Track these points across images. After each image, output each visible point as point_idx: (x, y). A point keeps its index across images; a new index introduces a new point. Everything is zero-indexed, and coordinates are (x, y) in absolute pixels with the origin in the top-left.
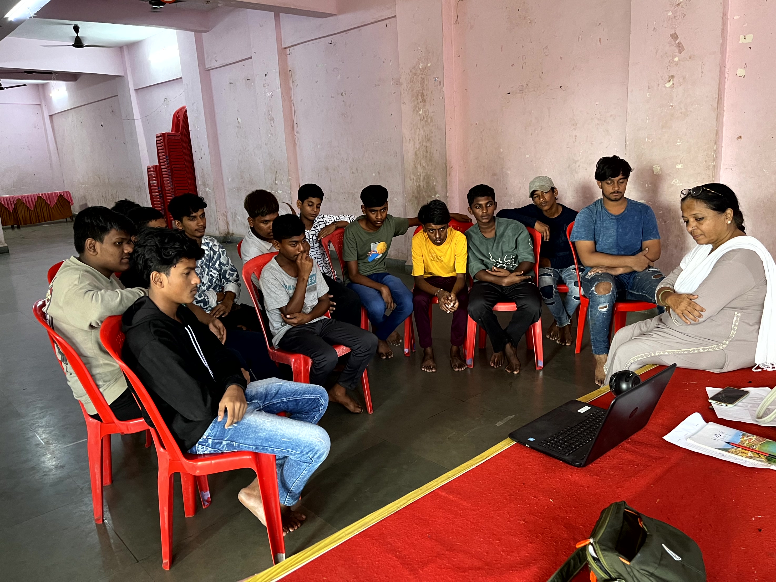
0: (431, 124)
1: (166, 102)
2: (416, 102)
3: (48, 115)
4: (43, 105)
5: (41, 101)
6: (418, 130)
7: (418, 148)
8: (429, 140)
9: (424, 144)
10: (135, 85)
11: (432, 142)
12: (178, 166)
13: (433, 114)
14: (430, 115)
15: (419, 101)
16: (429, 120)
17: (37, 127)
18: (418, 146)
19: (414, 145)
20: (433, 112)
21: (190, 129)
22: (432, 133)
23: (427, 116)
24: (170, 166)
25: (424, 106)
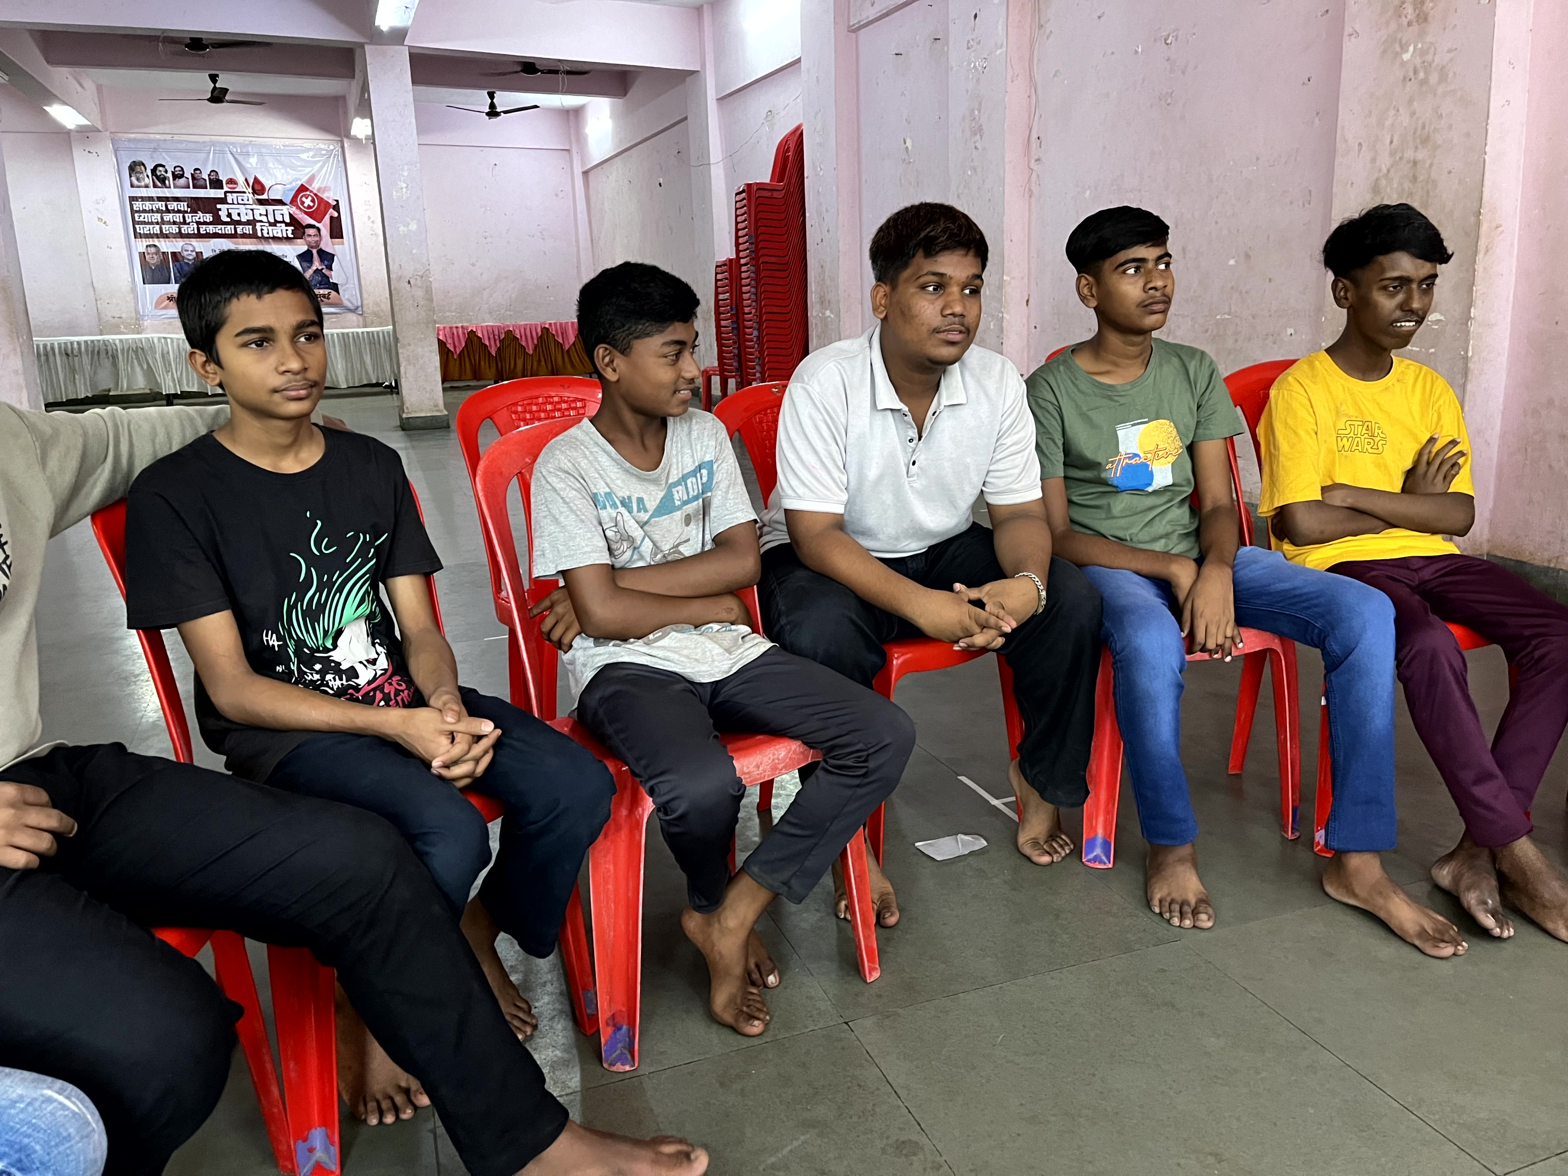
0: (1440, 90)
1: (769, 118)
2: (1393, 26)
3: (581, 171)
4: (574, 151)
5: (571, 146)
6: (1392, 112)
7: (1385, 171)
8: (1425, 140)
9: (1409, 154)
10: (717, 90)
11: (1436, 147)
12: (773, 259)
13: (1449, 56)
14: (1437, 60)
15: (1404, 21)
16: (1434, 78)
17: (561, 195)
18: (1384, 162)
19: (1373, 160)
20: (1449, 51)
21: (806, 175)
22: (1441, 116)
23: (1427, 67)
24: (755, 259)
25: (1422, 34)
